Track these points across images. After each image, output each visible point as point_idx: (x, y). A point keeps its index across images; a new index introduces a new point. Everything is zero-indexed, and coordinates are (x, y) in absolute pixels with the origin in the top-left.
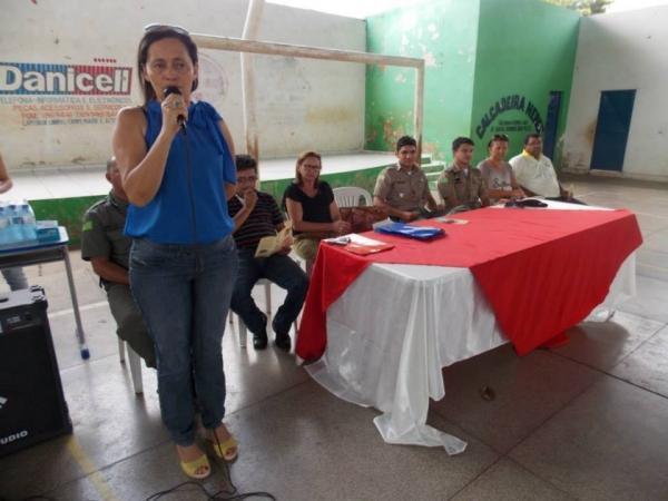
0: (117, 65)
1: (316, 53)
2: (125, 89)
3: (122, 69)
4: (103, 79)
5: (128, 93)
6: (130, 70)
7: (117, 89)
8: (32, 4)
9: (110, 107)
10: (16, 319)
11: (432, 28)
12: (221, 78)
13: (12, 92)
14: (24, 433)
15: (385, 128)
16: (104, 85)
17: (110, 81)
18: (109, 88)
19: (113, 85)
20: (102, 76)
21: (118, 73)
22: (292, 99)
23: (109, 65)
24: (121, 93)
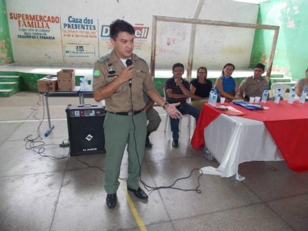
0: (144, 26)
1: (223, 23)
2: (145, 36)
3: (146, 28)
4: (138, 32)
5: (146, 38)
6: (148, 28)
7: (142, 36)
8: (116, 2)
9: (139, 43)
10: (99, 112)
11: (296, 8)
12: (184, 32)
13: (106, 36)
14: (96, 149)
15: (261, 58)
16: (138, 34)
17: (140, 32)
18: (140, 36)
19: (141, 34)
20: (138, 31)
21: (144, 29)
22: (215, 42)
23: (141, 26)
24: (144, 38)
